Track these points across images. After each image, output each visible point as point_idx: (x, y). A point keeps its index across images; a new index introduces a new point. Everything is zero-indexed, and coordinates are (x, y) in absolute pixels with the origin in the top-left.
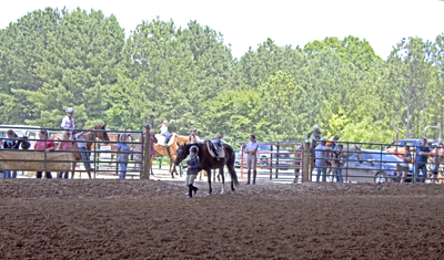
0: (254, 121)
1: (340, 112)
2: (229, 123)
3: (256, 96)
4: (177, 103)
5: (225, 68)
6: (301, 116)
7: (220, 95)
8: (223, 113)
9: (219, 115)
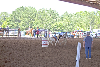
0: (61, 28)
1: (79, 26)
2: (56, 28)
3: (62, 23)
4: (46, 25)
5: (57, 17)
6: (71, 27)
7: (55, 23)
8: (55, 27)
9: (54, 27)
